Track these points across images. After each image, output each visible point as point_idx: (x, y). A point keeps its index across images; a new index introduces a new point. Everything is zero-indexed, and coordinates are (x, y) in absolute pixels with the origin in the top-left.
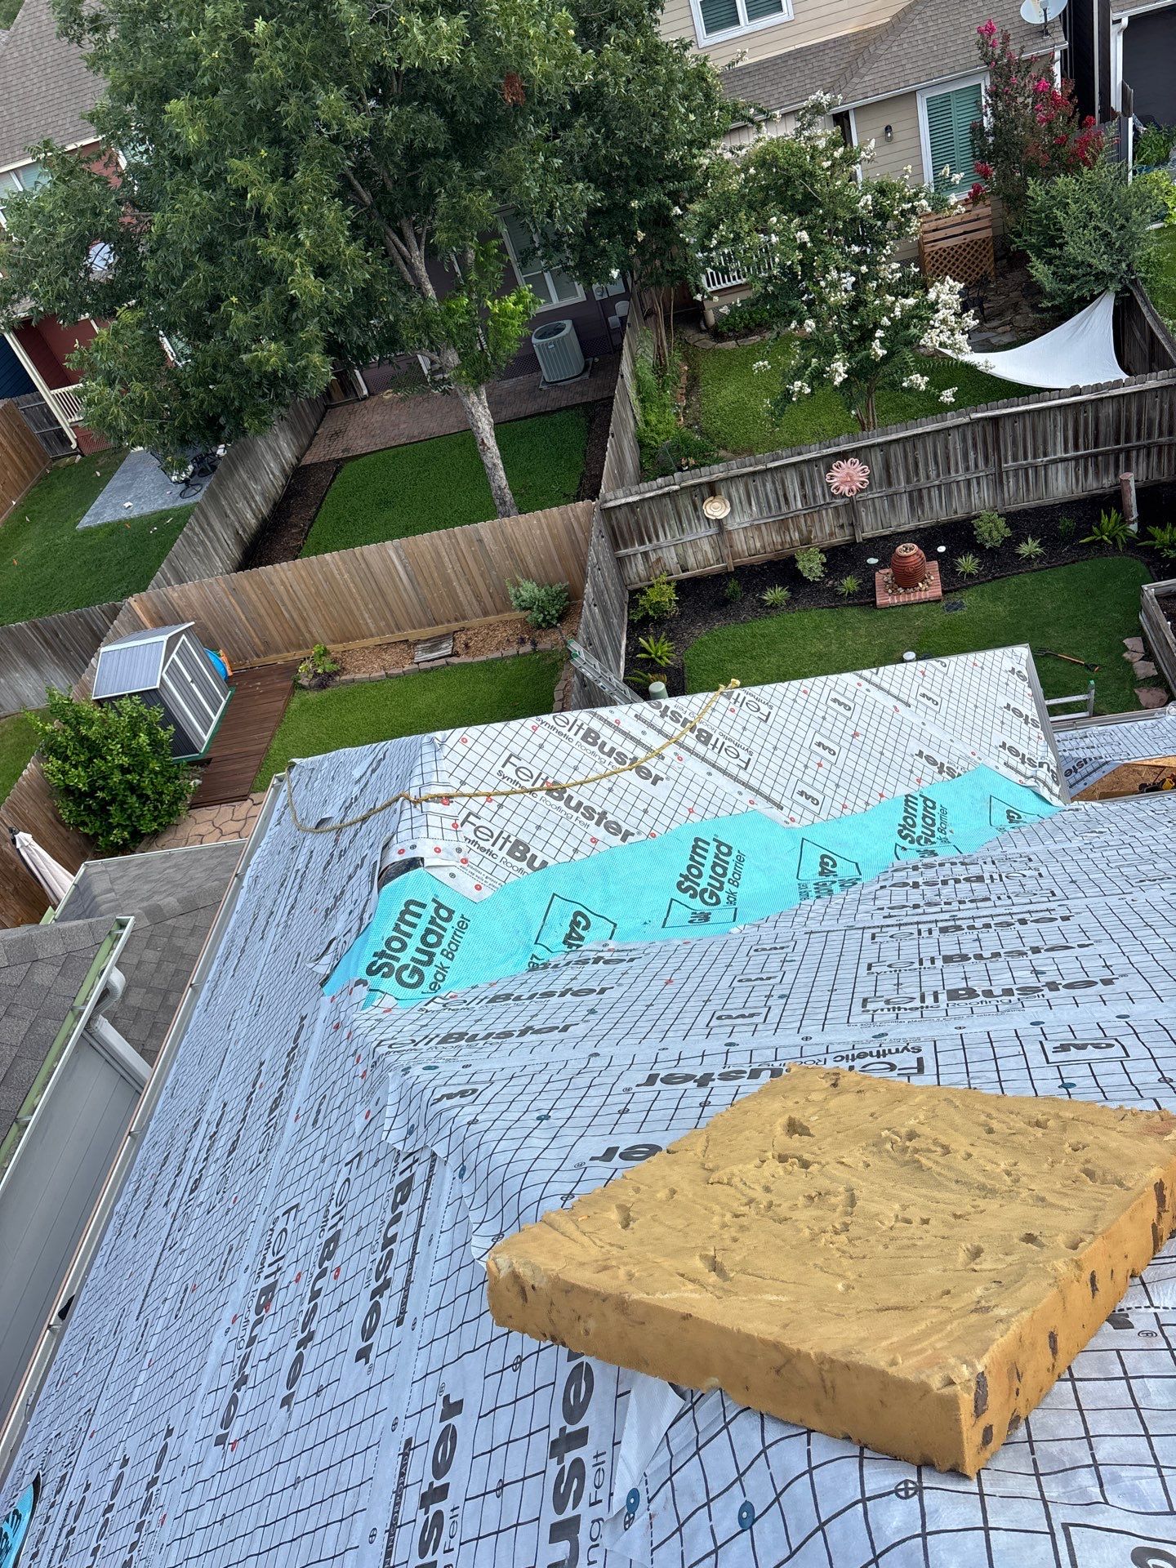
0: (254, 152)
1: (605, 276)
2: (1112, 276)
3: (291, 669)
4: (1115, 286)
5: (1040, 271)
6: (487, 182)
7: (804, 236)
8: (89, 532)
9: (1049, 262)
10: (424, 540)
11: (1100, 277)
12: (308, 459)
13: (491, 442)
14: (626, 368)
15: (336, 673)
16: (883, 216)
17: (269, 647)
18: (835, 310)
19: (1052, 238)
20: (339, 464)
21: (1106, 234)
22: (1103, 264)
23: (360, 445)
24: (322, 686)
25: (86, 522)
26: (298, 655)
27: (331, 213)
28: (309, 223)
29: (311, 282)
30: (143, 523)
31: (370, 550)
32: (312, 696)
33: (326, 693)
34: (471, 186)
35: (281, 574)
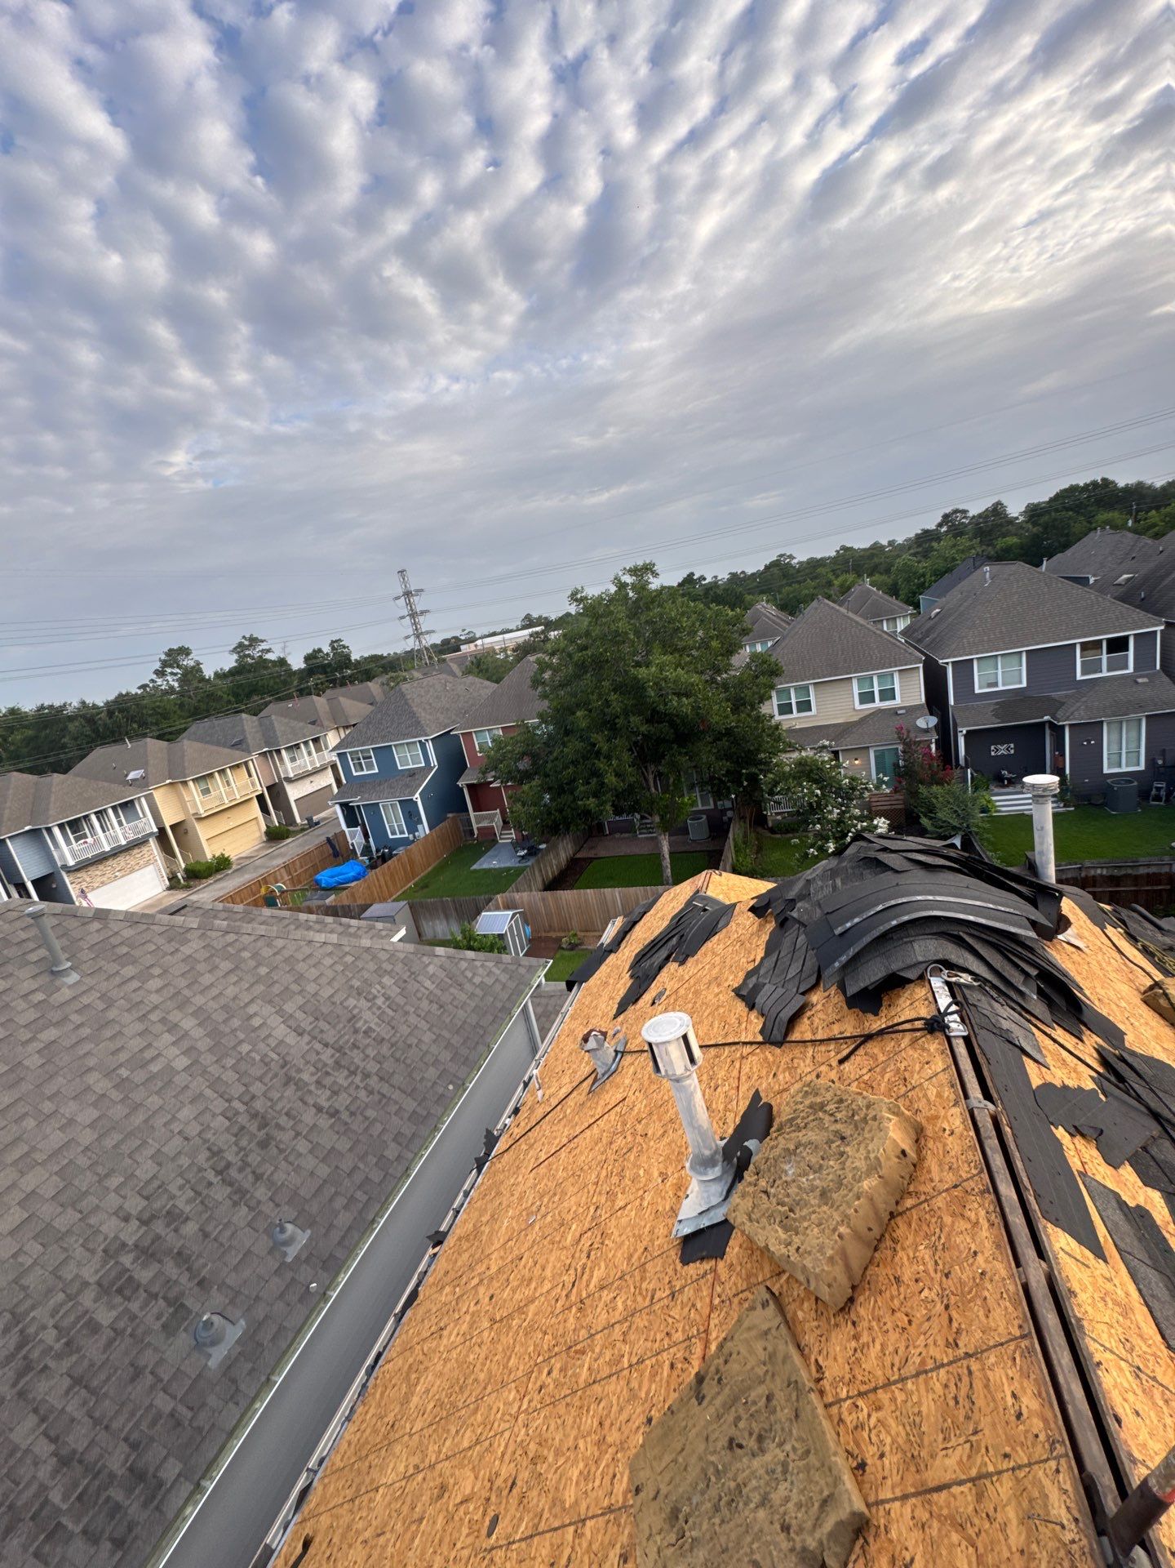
0: (603, 732)
1: (728, 797)
2: (960, 829)
3: (559, 940)
4: (961, 833)
5: (925, 821)
6: (686, 754)
7: (819, 792)
8: (475, 871)
9: (931, 819)
10: (632, 890)
11: (954, 828)
12: (578, 856)
13: (667, 856)
14: (731, 835)
15: (581, 944)
16: (853, 789)
17: (551, 929)
18: (829, 822)
19: (931, 810)
20: (591, 859)
21: (956, 811)
22: (955, 823)
23: (602, 853)
24: (572, 949)
25: (475, 867)
26: (563, 934)
27: (626, 757)
28: (617, 758)
29: (613, 779)
30: (501, 870)
31: (608, 891)
32: (566, 953)
33: (572, 953)
34: (680, 754)
35: (566, 896)
